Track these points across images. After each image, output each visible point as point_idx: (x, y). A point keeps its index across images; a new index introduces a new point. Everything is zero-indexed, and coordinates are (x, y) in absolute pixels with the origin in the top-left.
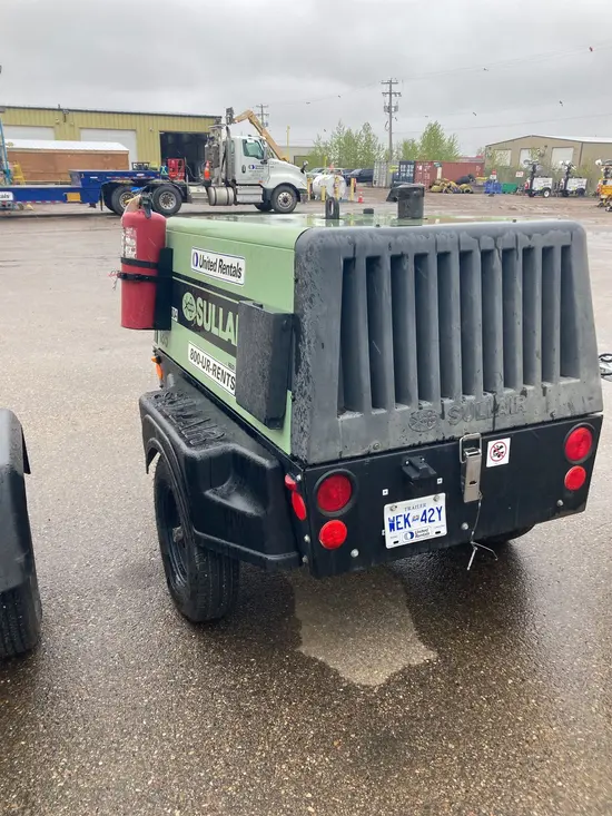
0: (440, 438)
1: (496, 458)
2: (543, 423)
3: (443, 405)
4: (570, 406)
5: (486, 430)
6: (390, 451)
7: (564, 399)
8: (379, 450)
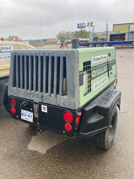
0: (30, 99)
1: (44, 110)
2: (55, 106)
3: (31, 92)
4: (64, 104)
5: (40, 101)
6: (21, 98)
7: (62, 101)
8: (19, 97)
